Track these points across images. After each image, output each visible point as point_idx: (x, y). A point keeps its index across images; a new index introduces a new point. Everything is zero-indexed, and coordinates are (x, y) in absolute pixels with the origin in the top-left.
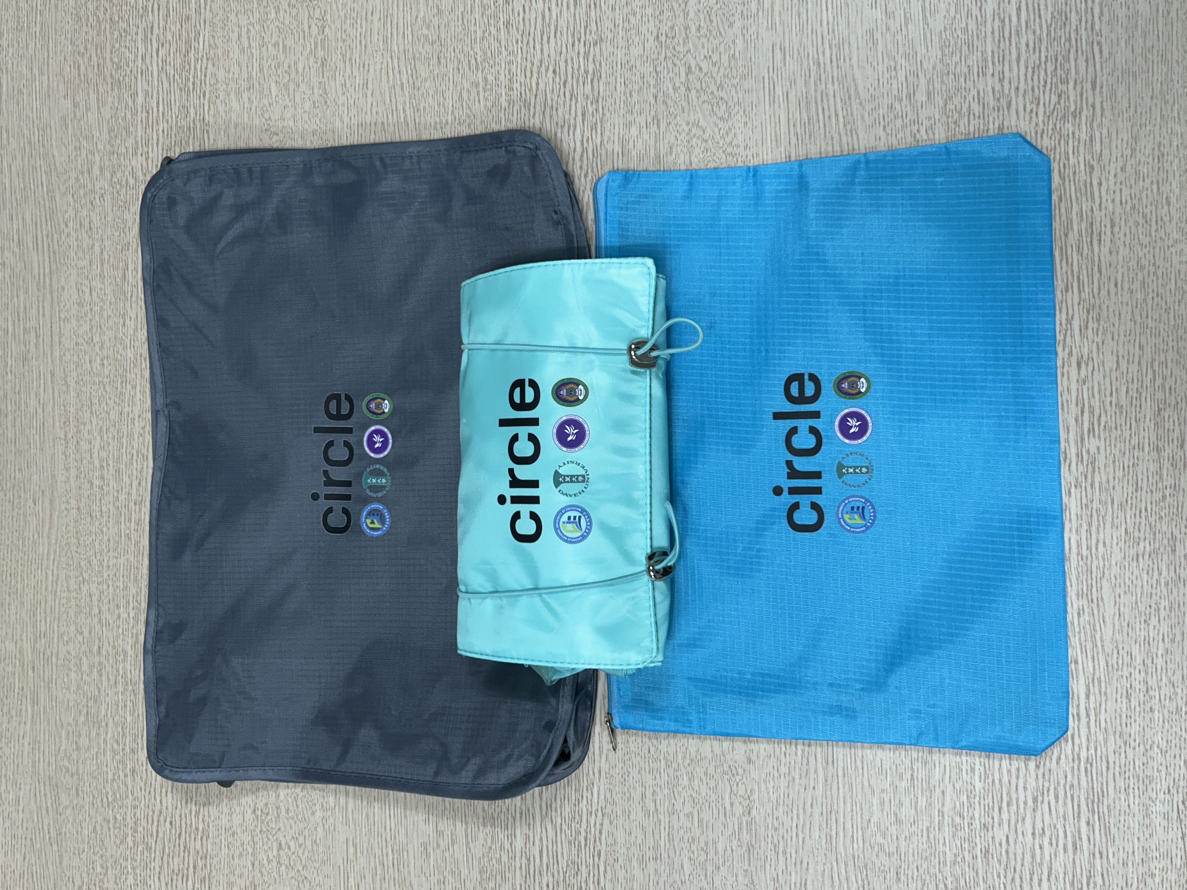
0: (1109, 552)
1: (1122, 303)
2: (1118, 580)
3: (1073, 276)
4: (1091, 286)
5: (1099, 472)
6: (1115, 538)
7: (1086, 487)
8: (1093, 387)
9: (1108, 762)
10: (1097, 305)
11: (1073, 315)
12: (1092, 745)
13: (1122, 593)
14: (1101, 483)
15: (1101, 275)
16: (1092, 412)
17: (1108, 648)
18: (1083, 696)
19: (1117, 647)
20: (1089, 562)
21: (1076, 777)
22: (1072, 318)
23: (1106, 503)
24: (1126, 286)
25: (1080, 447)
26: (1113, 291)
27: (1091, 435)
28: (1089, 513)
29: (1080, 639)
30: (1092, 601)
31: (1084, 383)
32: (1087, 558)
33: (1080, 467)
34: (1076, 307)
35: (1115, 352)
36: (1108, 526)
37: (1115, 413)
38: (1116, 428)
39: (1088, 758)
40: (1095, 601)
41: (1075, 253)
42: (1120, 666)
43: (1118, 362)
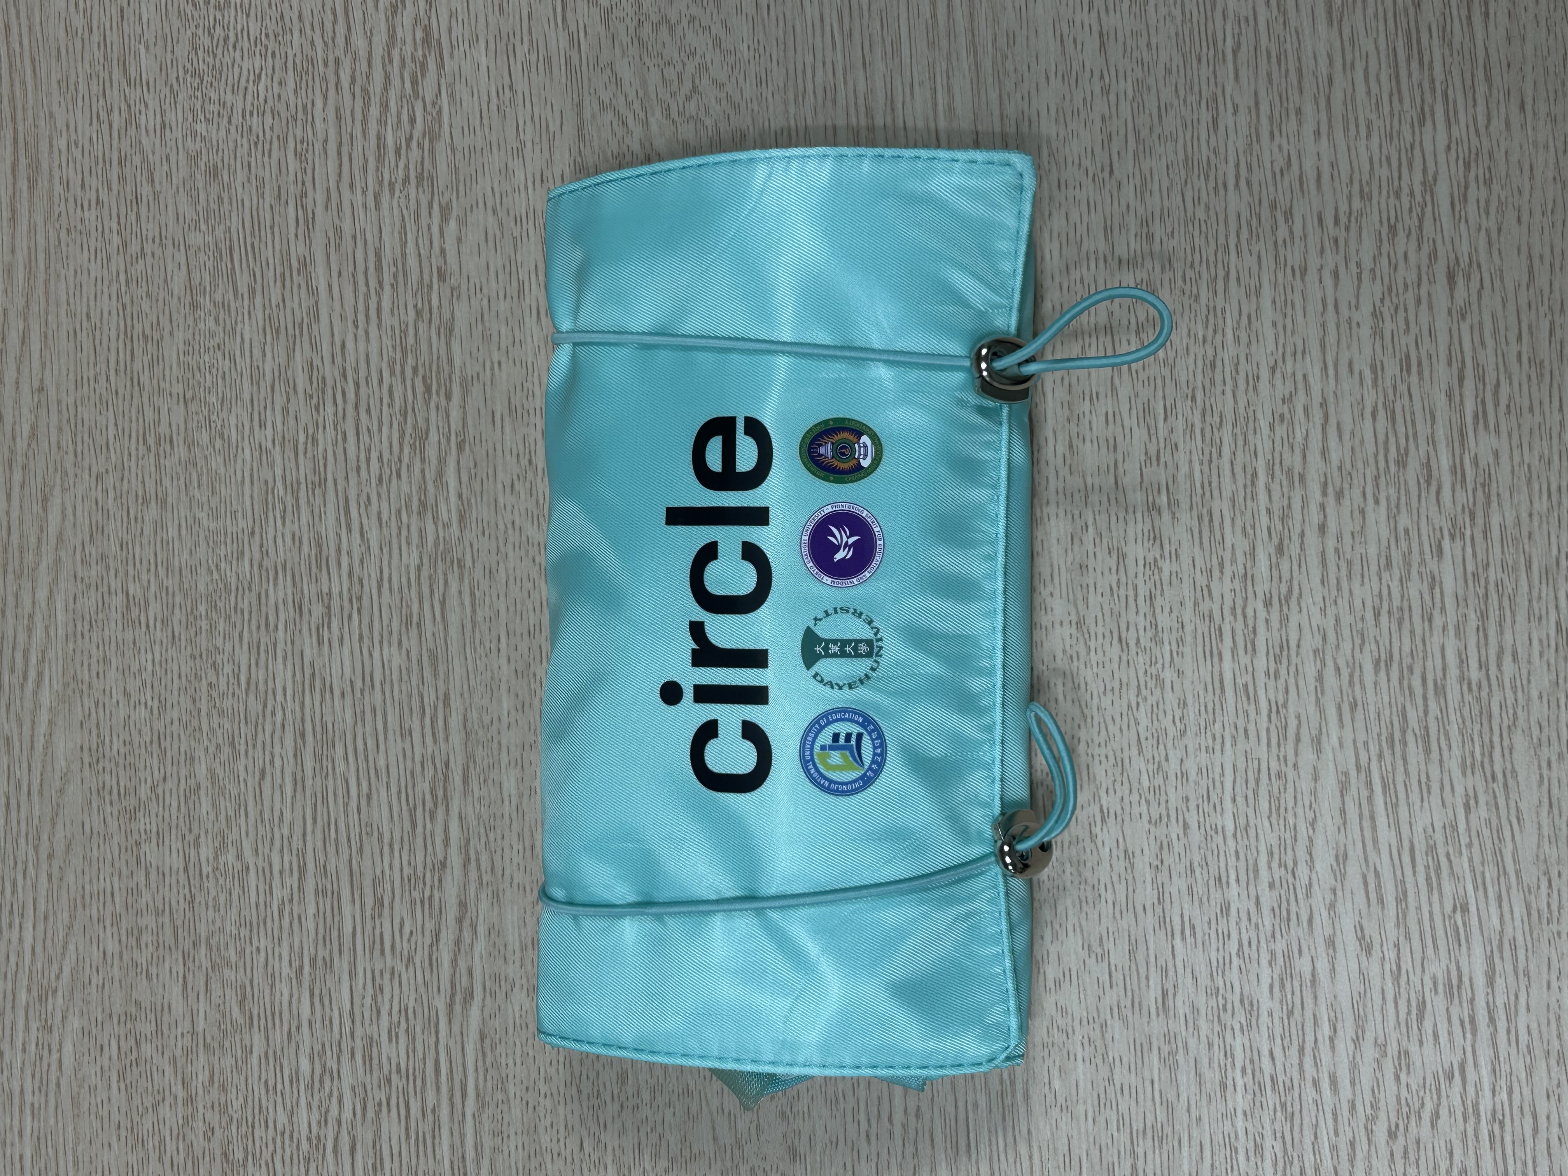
0: (1524, 672)
1: (1535, 144)
2: (1546, 730)
3: (1434, 90)
4: (1471, 110)
5: (1500, 505)
6: (1535, 643)
7: (1472, 538)
8: (1481, 324)
9: (1535, 1117)
10: (1485, 151)
11: (1436, 174)
12: (1503, 1083)
13: (1554, 758)
14: (1503, 527)
15: (1490, 88)
16: (1481, 378)
17: (1530, 874)
18: (1480, 981)
19: (1547, 873)
20: (1484, 694)
21: (1471, 1152)
22: (1435, 180)
23: (1515, 569)
24: (1543, 108)
25: (1457, 452)
26: (1516, 119)
27: (1481, 426)
28: (1481, 592)
29: (1471, 860)
30: (1494, 778)
31: (1463, 318)
32: (1480, 688)
33: (1461, 497)
34: (1442, 158)
35: (1524, 249)
36: (1521, 618)
37: (1529, 378)
38: (1531, 409)
39: (1494, 1111)
40: (1500, 776)
41: (1435, 41)
42: (1555, 914)
43: (1531, 272)
